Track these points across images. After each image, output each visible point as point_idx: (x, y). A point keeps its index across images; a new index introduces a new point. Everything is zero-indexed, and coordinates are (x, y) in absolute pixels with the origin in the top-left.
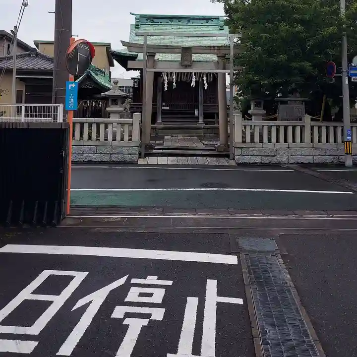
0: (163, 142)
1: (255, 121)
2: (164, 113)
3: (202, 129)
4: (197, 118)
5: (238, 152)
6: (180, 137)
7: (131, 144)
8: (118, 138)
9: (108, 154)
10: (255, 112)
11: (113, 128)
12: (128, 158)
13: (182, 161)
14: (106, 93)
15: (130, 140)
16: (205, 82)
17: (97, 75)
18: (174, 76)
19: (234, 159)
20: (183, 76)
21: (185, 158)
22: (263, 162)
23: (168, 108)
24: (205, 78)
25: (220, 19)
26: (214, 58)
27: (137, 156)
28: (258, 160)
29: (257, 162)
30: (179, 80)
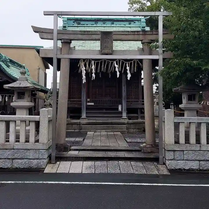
0: (84, 140)
1: (189, 118)
2: (88, 108)
3: (125, 124)
4: (121, 113)
5: (169, 155)
6: (104, 133)
7: (38, 146)
8: (22, 139)
9: (9, 159)
10: (189, 106)
11: (16, 126)
12: (34, 163)
13: (101, 167)
14: (10, 85)
15: (37, 141)
16: (128, 71)
17: (8, 66)
18: (93, 66)
19: (164, 164)
20: (103, 66)
21: (105, 163)
22: (201, 168)
23: (93, 104)
24: (128, 68)
25: (142, 20)
26: (139, 44)
27: (46, 161)
28: (195, 165)
29: (194, 168)
30: (98, 71)
